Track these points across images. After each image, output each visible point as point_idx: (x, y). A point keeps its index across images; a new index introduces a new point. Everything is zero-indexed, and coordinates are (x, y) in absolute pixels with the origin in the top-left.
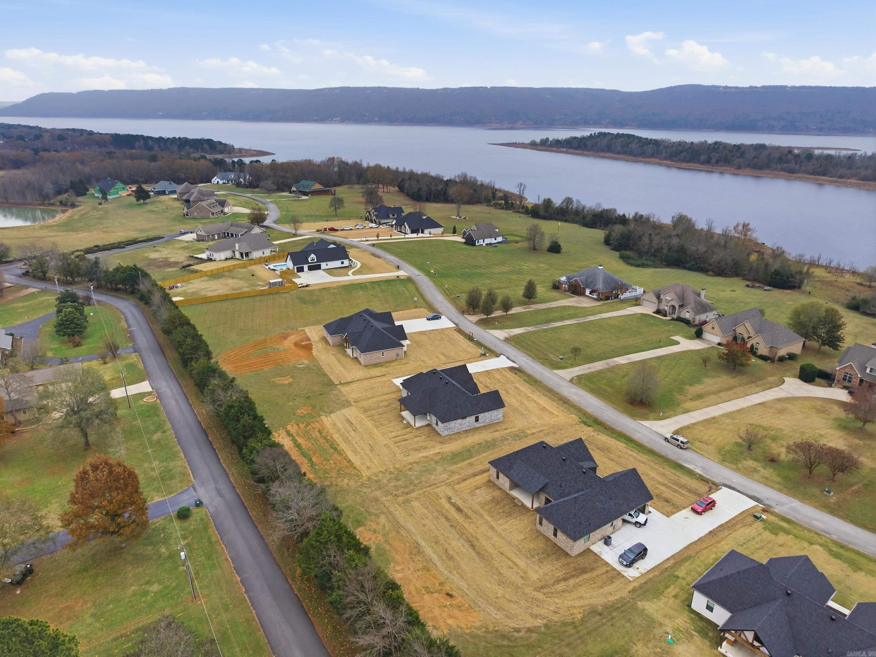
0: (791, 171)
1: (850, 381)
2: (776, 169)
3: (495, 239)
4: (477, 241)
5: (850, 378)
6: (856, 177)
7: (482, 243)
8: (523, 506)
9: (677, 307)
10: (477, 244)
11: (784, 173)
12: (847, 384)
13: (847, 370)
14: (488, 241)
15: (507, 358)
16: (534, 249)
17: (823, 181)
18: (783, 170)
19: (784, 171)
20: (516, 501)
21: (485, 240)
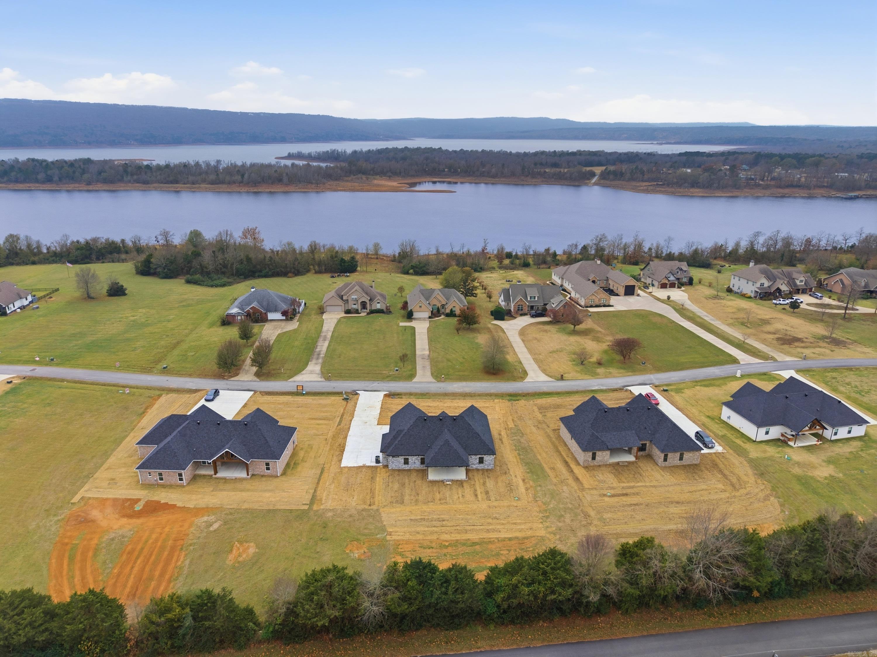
0: (145, 182)
1: (522, 310)
2: (130, 182)
3: (27, 299)
4: (7, 308)
5: (522, 307)
6: (205, 182)
7: (13, 309)
8: (629, 463)
9: (368, 302)
10: (8, 312)
11: (137, 185)
12: (521, 312)
13: (519, 304)
14: (18, 304)
15: (365, 391)
16: (89, 297)
17: (181, 188)
18: (138, 181)
19: (137, 183)
20: (621, 464)
21: (15, 303)
